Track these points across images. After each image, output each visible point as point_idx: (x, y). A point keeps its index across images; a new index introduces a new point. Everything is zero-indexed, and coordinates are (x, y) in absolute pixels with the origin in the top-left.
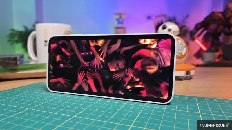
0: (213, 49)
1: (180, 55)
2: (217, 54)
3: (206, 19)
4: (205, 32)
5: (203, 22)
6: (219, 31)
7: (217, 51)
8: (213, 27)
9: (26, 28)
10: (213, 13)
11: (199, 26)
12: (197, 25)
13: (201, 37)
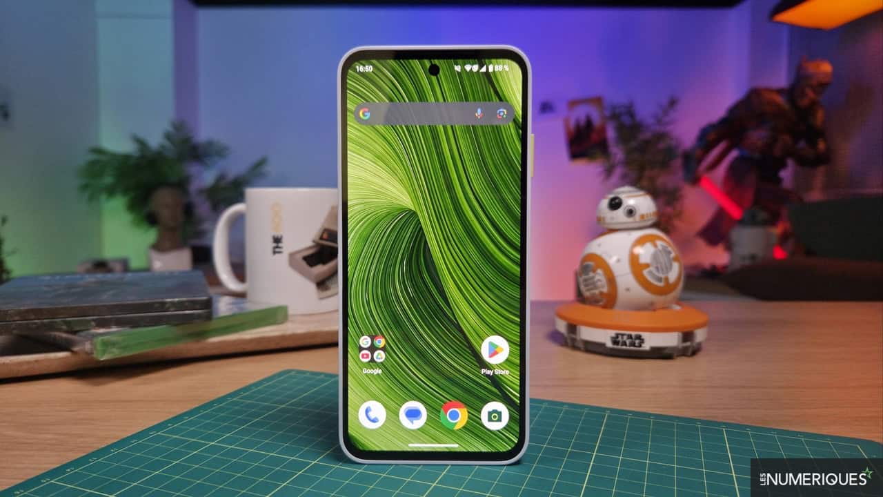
0: (762, 215)
1: (661, 284)
2: (776, 231)
3: (734, 110)
4: (734, 154)
5: (724, 122)
6: (777, 151)
7: (773, 221)
8: (758, 136)
9: (141, 143)
10: (754, 95)
11: (712, 136)
12: (704, 133)
13: (721, 171)
